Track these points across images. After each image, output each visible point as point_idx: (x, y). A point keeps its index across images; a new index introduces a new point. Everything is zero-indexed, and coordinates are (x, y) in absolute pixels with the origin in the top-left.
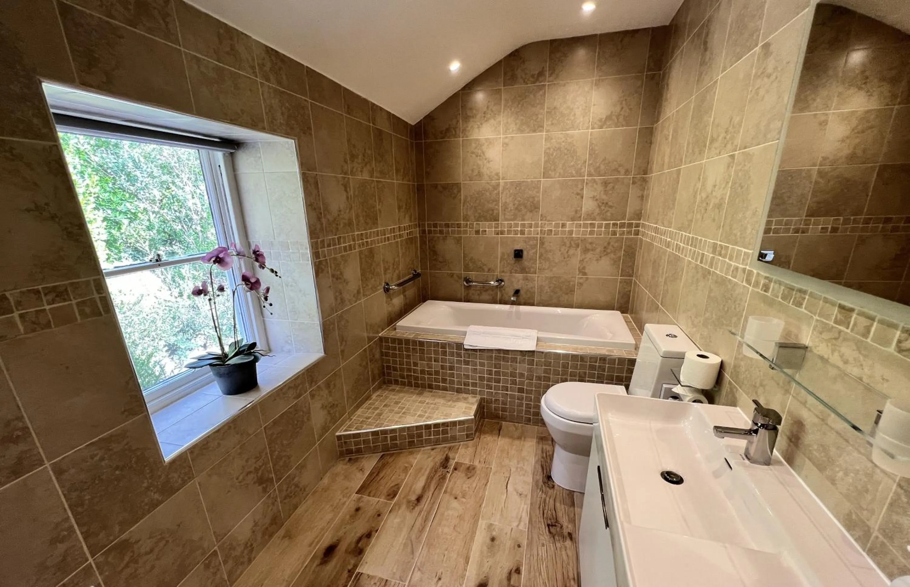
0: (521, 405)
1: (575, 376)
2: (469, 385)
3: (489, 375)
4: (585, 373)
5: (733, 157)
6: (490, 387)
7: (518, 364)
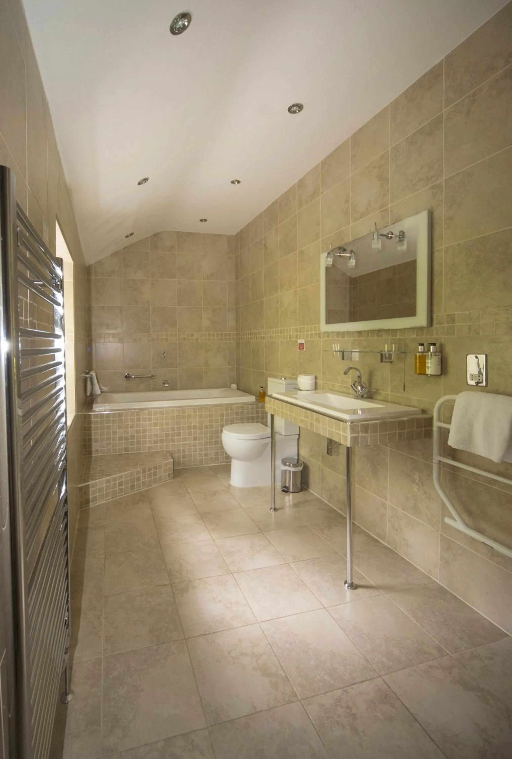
0: (195, 451)
1: (228, 421)
2: (157, 443)
3: (173, 431)
4: (233, 418)
5: (296, 291)
6: (173, 441)
7: (192, 419)
